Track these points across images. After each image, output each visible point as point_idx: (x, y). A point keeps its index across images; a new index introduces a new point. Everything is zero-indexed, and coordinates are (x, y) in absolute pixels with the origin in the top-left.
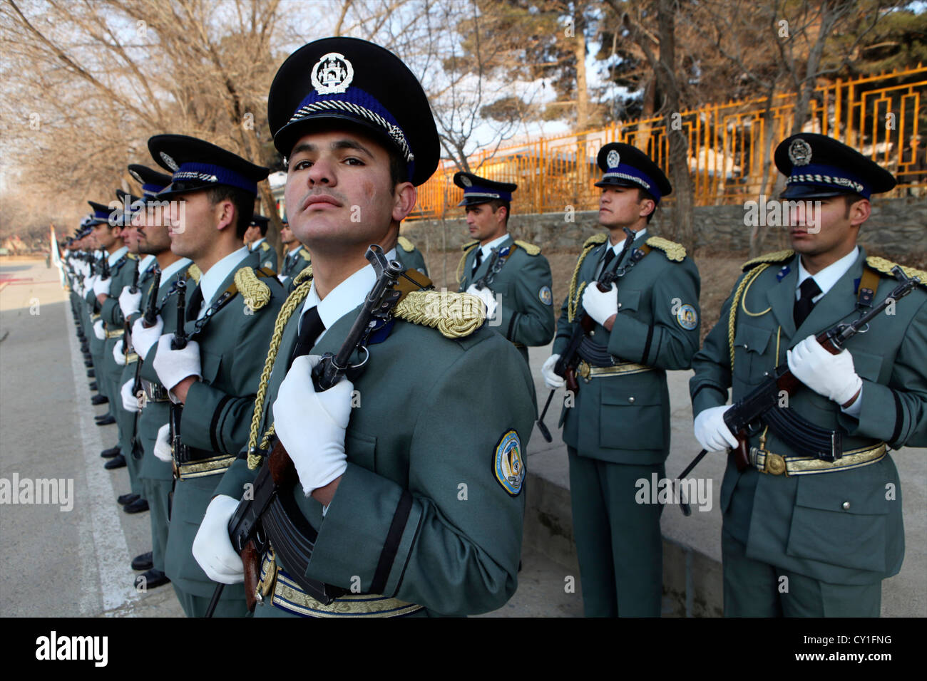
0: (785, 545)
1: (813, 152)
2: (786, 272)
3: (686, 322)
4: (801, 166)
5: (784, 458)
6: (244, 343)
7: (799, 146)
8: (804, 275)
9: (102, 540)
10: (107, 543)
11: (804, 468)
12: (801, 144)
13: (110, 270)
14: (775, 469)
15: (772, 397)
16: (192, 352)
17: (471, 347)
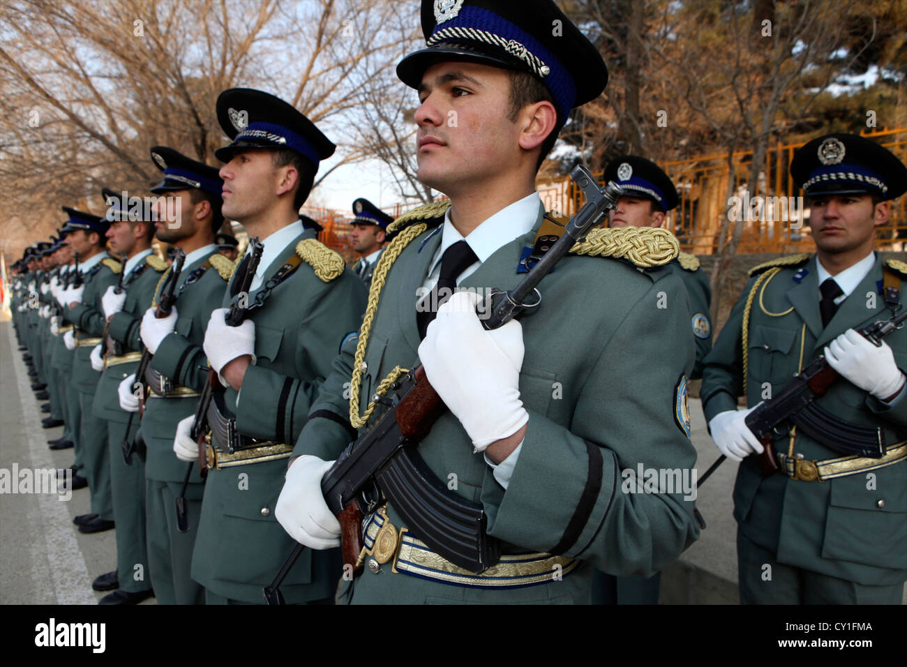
0: (820, 548)
1: (846, 151)
2: (804, 274)
3: (699, 331)
4: (832, 165)
5: (815, 463)
6: (311, 317)
7: (831, 145)
8: (824, 275)
9: (58, 562)
10: (64, 566)
11: (835, 471)
12: (833, 143)
13: (83, 277)
14: (806, 475)
15: (803, 398)
16: (246, 331)
17: (659, 280)
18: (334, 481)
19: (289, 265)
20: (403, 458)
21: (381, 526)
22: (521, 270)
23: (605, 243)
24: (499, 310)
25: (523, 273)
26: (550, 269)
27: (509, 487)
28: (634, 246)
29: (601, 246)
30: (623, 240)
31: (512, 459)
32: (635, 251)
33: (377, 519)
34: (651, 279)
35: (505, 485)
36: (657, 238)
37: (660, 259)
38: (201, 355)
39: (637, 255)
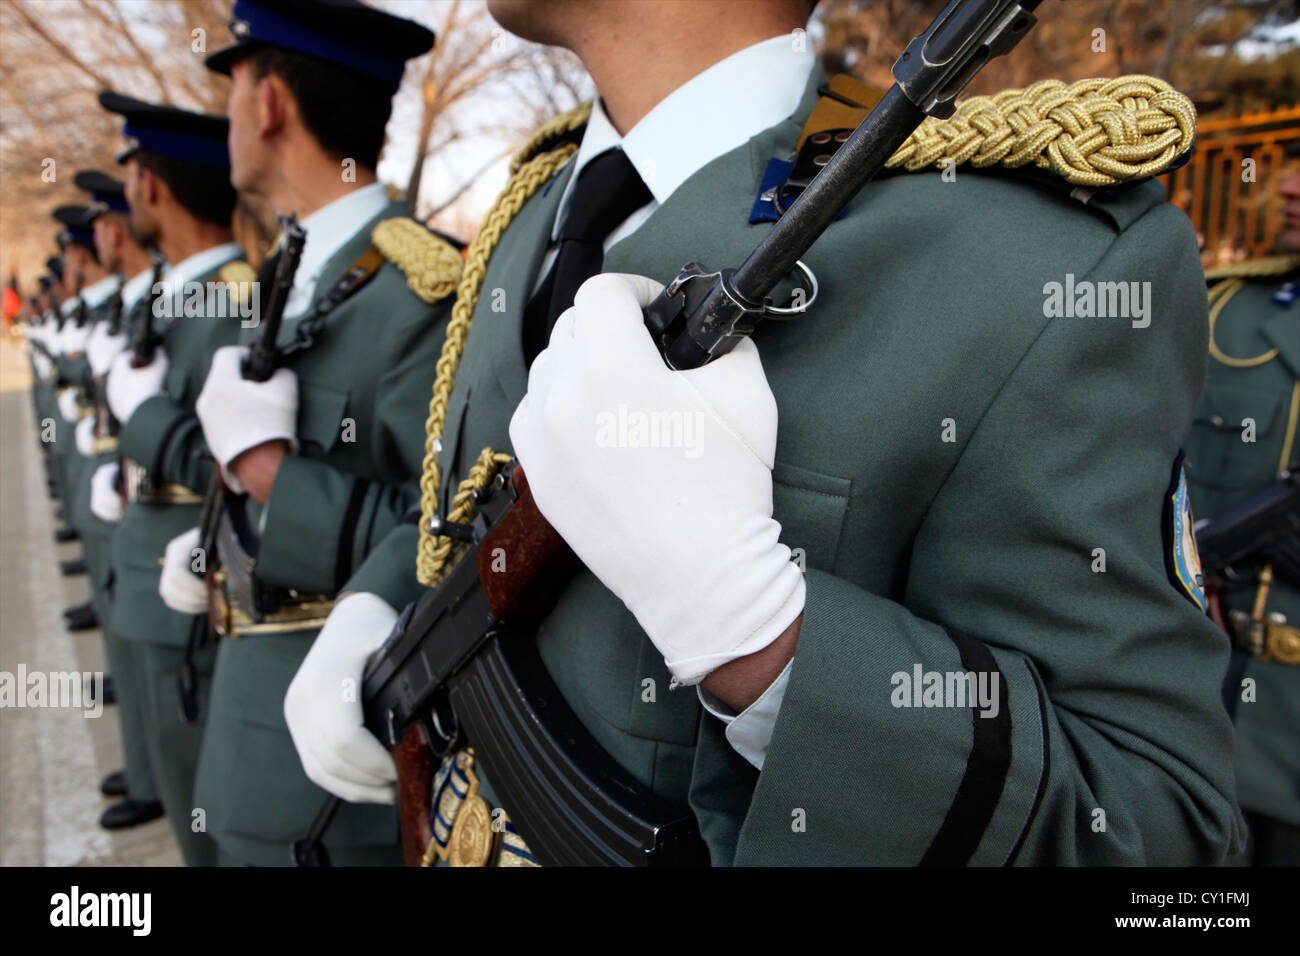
6: (401, 368)
16: (280, 390)
17: (1133, 222)
18: (389, 668)
19: (360, 268)
20: (496, 661)
21: (463, 797)
22: (761, 215)
23: (981, 132)
24: (703, 324)
25: (766, 220)
26: (838, 205)
27: (766, 763)
28: (1066, 130)
29: (970, 139)
30: (1033, 116)
31: (769, 701)
32: (1067, 142)
33: (456, 779)
34: (1111, 223)
35: (757, 760)
36: (1130, 104)
37: (1142, 160)
38: (197, 433)
39: (1077, 155)
